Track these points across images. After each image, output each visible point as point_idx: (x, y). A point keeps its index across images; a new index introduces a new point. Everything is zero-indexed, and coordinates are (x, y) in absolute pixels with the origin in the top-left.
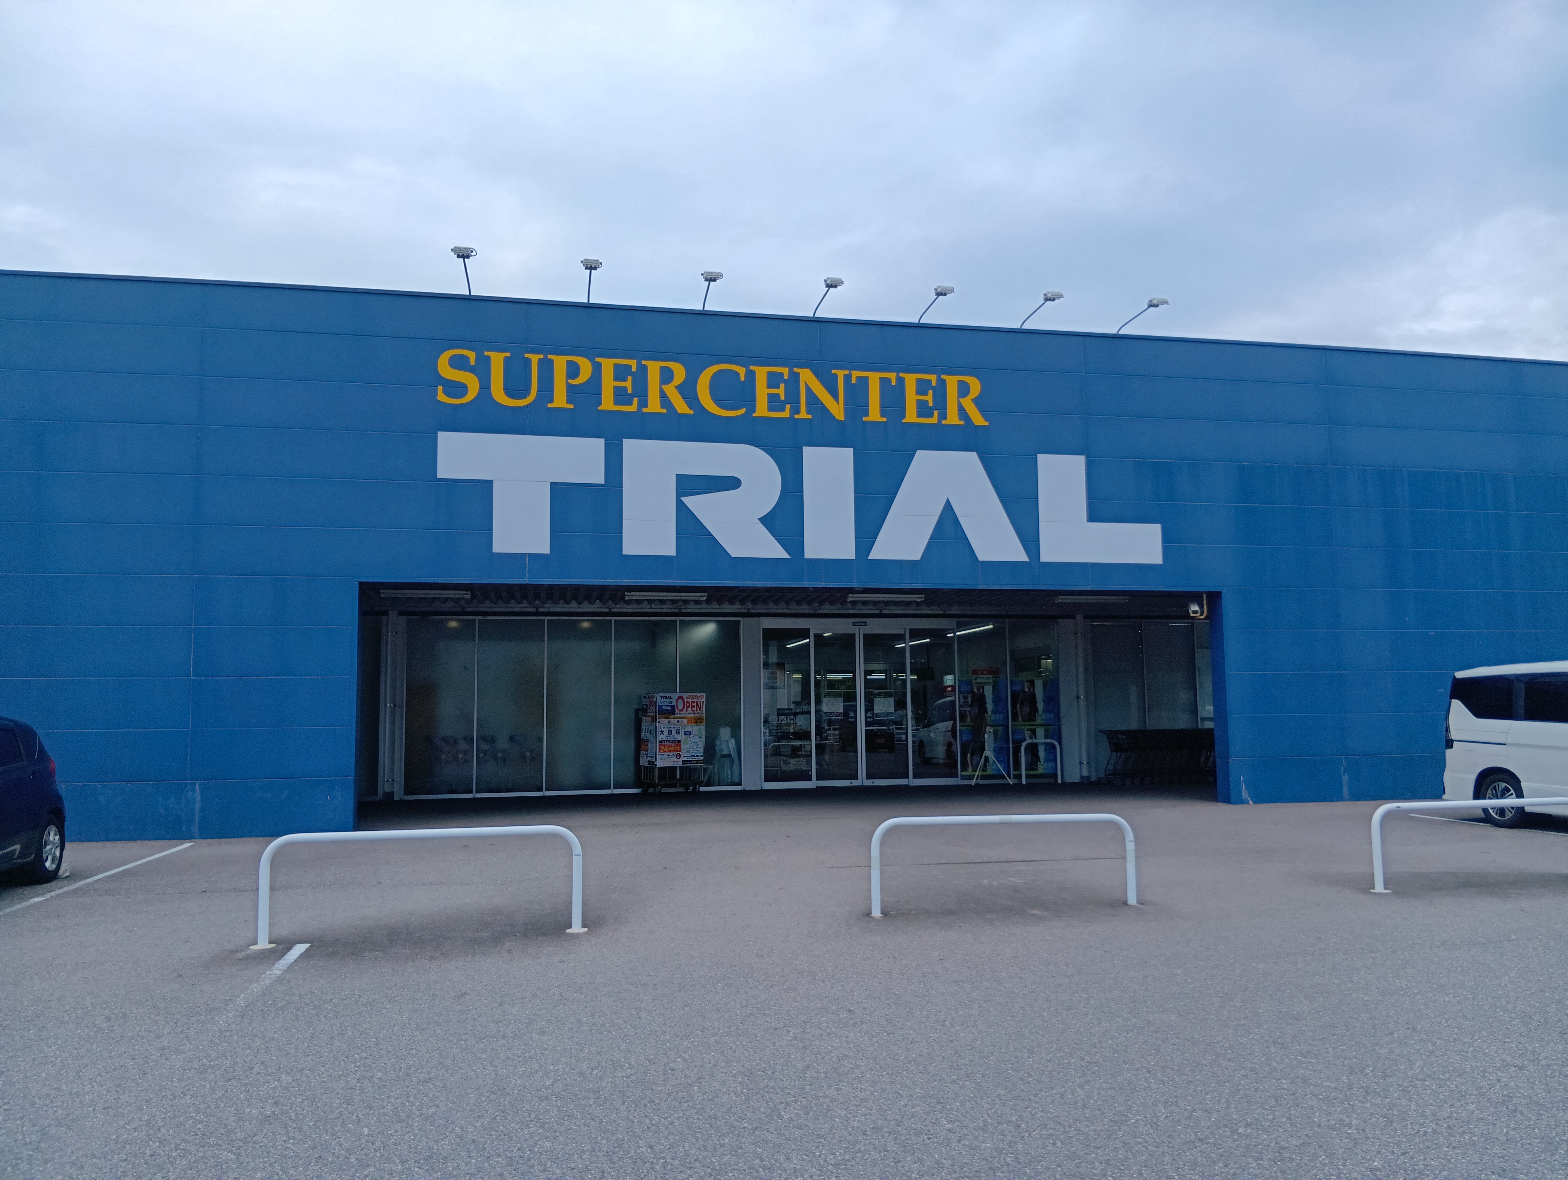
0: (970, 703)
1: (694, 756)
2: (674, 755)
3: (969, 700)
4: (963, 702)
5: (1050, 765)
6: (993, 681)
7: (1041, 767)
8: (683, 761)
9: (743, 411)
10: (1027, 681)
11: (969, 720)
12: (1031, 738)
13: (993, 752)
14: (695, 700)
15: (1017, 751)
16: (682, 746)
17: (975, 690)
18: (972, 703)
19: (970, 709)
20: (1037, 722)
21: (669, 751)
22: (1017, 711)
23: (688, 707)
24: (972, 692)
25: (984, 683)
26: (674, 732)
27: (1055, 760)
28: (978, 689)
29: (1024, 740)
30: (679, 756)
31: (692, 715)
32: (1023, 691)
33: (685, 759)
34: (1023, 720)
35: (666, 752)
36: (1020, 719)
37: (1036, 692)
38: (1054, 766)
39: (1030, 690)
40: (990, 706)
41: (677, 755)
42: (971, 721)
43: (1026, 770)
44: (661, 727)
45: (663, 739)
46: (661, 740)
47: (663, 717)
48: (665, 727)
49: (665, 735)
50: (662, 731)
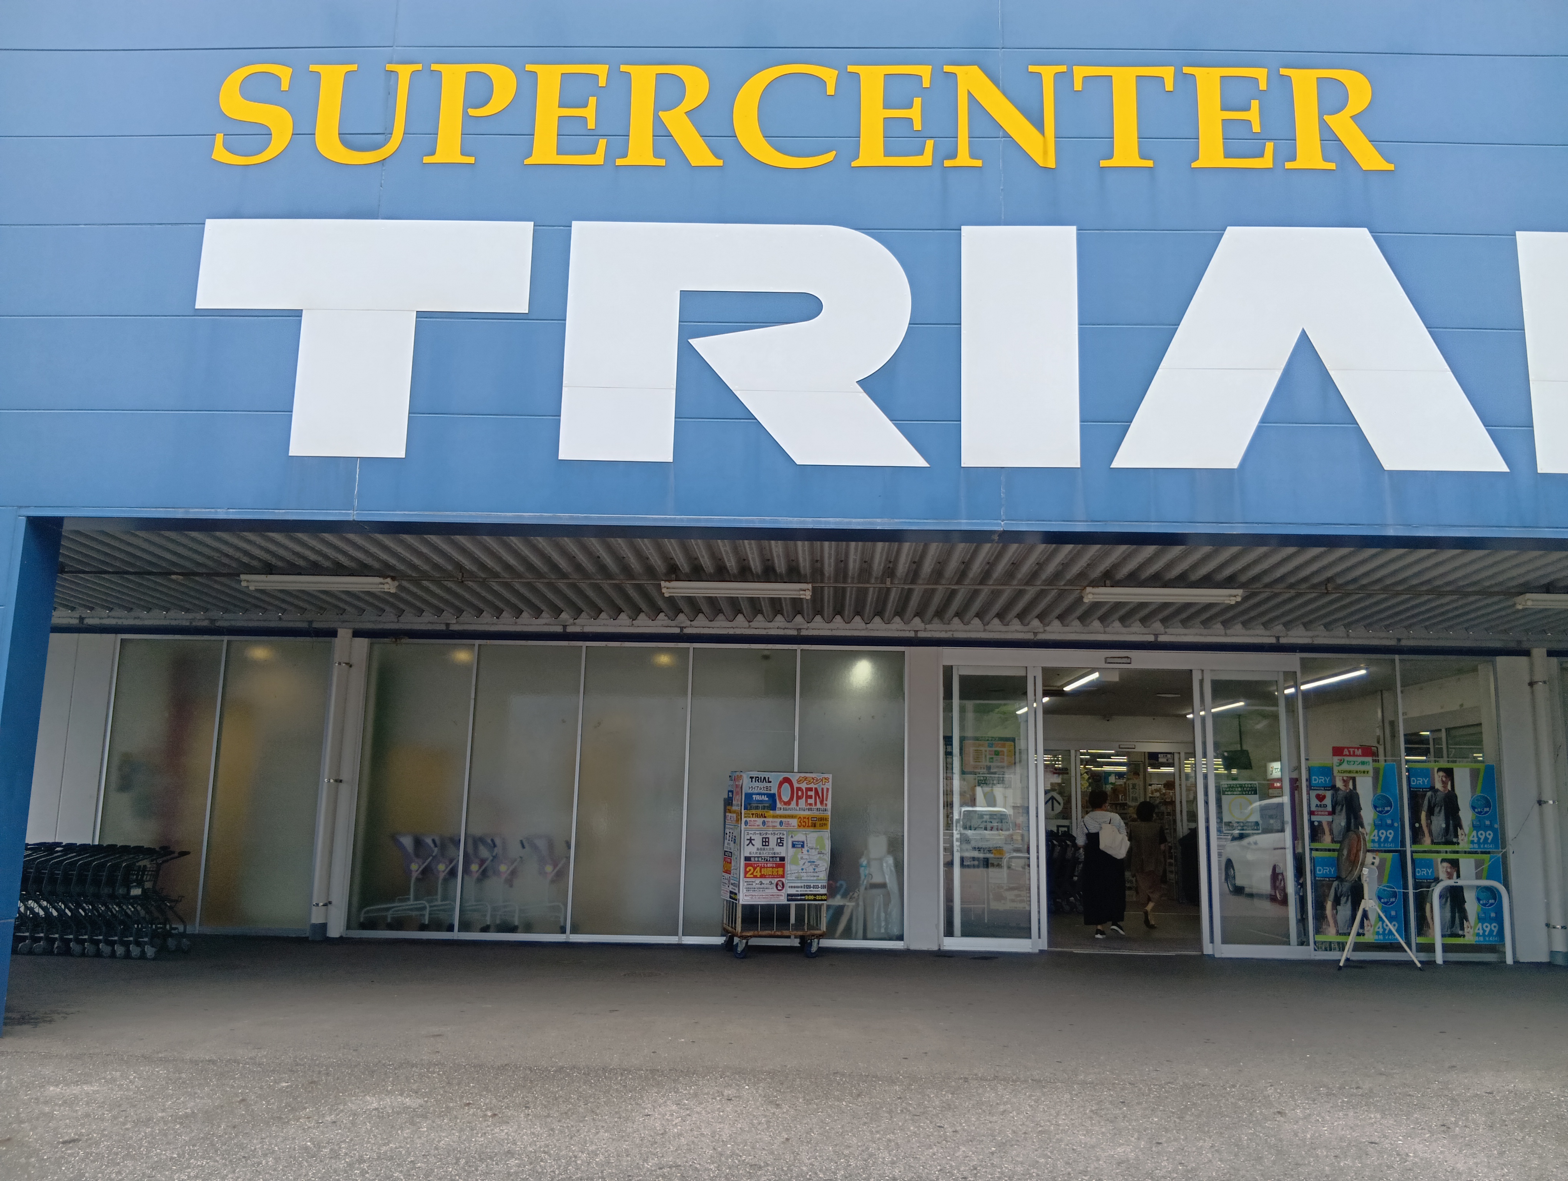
0: (1330, 808)
1: (809, 887)
2: (771, 883)
3: (1328, 801)
4: (1317, 806)
5: (1488, 927)
6: (1374, 769)
7: (1472, 931)
8: (788, 895)
9: (829, 157)
10: (1439, 770)
11: (1327, 838)
12: (1450, 877)
13: (1377, 901)
14: (812, 786)
15: (1422, 900)
16: (788, 867)
17: (1339, 784)
18: (1334, 808)
19: (1330, 818)
20: (1461, 846)
21: (763, 876)
22: (1420, 824)
23: (799, 798)
24: (1334, 787)
25: (1357, 772)
26: (773, 841)
27: (1499, 920)
28: (1345, 782)
29: (1437, 880)
30: (780, 886)
31: (807, 813)
32: (1433, 788)
33: (793, 891)
34: (1433, 843)
35: (755, 877)
36: (1427, 840)
37: (1458, 791)
38: (1496, 930)
39: (1445, 787)
40: (1368, 814)
41: (777, 885)
42: (1333, 841)
43: (1443, 936)
44: (750, 832)
45: (750, 853)
46: (748, 855)
47: (753, 814)
48: (757, 832)
49: (756, 846)
50: (751, 840)
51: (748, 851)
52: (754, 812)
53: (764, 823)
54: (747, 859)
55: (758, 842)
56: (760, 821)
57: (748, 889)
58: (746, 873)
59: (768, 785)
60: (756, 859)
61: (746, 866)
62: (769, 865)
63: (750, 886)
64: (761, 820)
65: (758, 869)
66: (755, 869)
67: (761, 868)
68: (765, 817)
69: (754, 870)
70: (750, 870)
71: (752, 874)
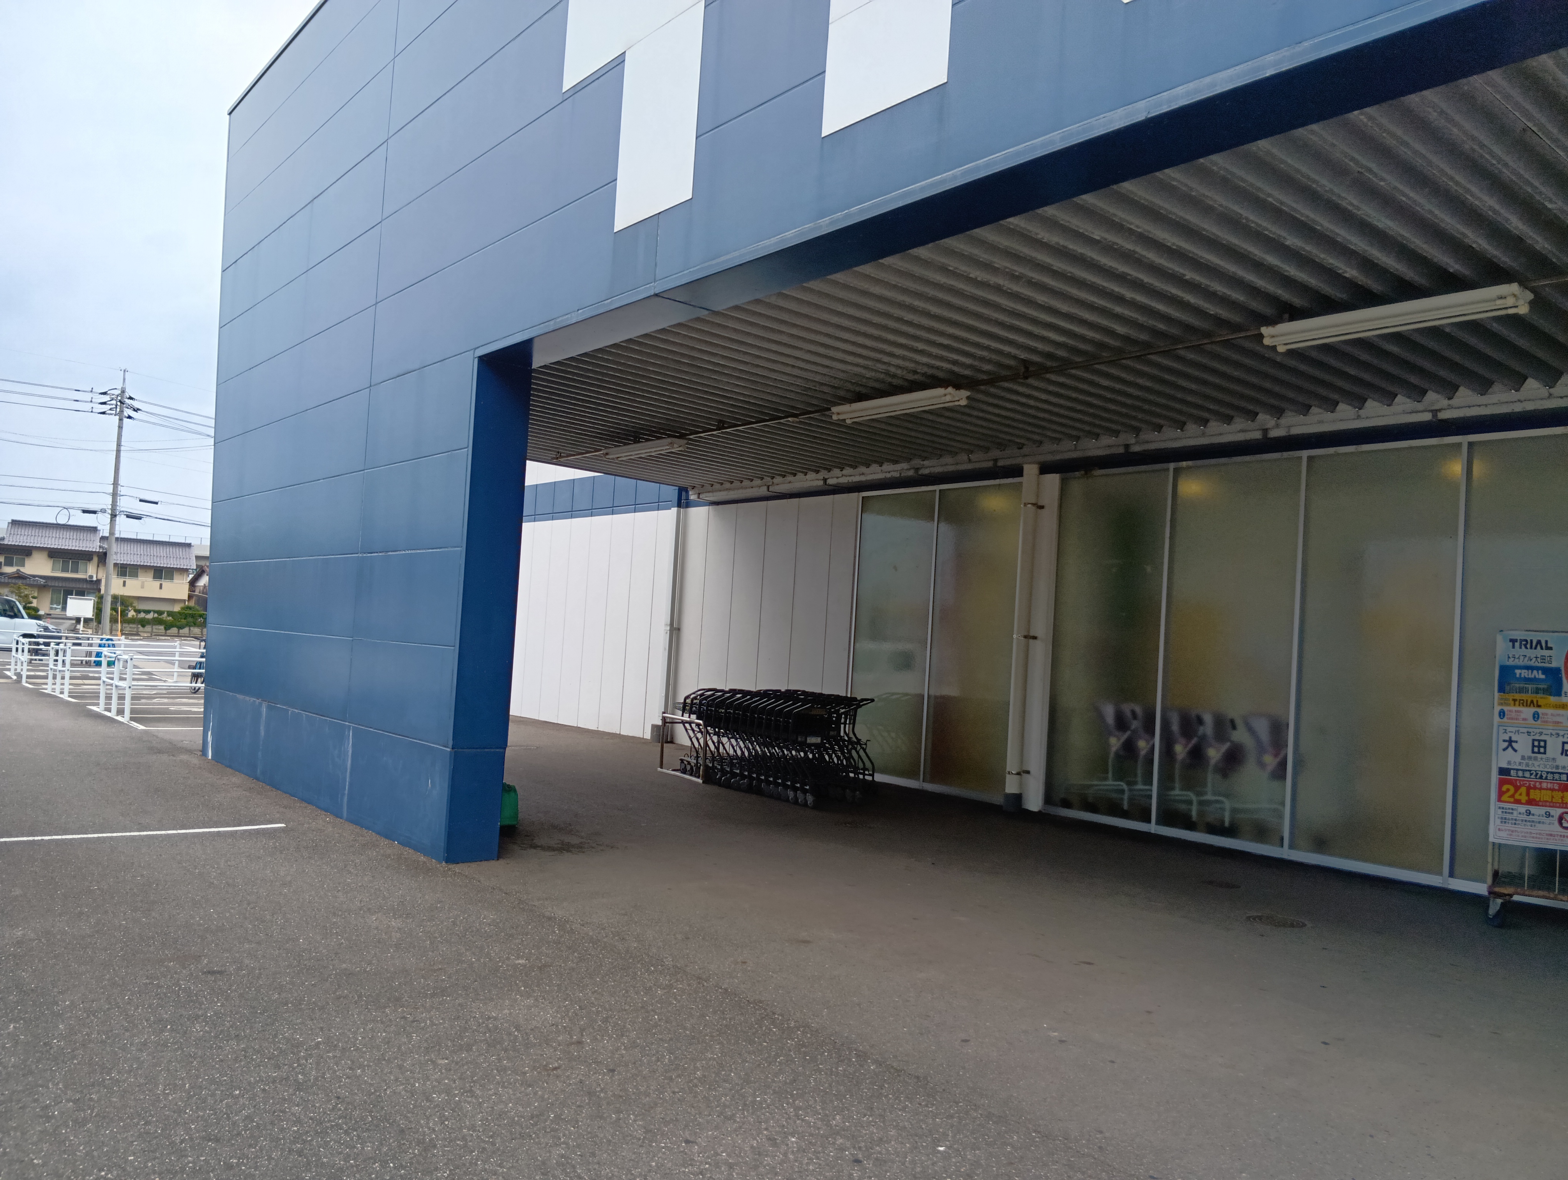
2: (1548, 815)
21: (1531, 802)
26: (1554, 746)
41: (1561, 818)
44: (1509, 729)
45: (1509, 763)
46: (1504, 765)
47: (1515, 700)
48: (1522, 730)
49: (1521, 751)
50: (1510, 742)
51: (1505, 759)
52: (1518, 696)
53: (1536, 716)
54: (1503, 771)
55: (1524, 745)
56: (1528, 712)
57: (1504, 821)
58: (1501, 794)
59: (1546, 653)
60: (1520, 774)
61: (1501, 783)
62: (1544, 785)
63: (1508, 816)
64: (1530, 711)
65: (1523, 790)
66: (1517, 789)
67: (1529, 788)
68: (1539, 706)
69: (1516, 791)
70: (1508, 790)
71: (1512, 796)
